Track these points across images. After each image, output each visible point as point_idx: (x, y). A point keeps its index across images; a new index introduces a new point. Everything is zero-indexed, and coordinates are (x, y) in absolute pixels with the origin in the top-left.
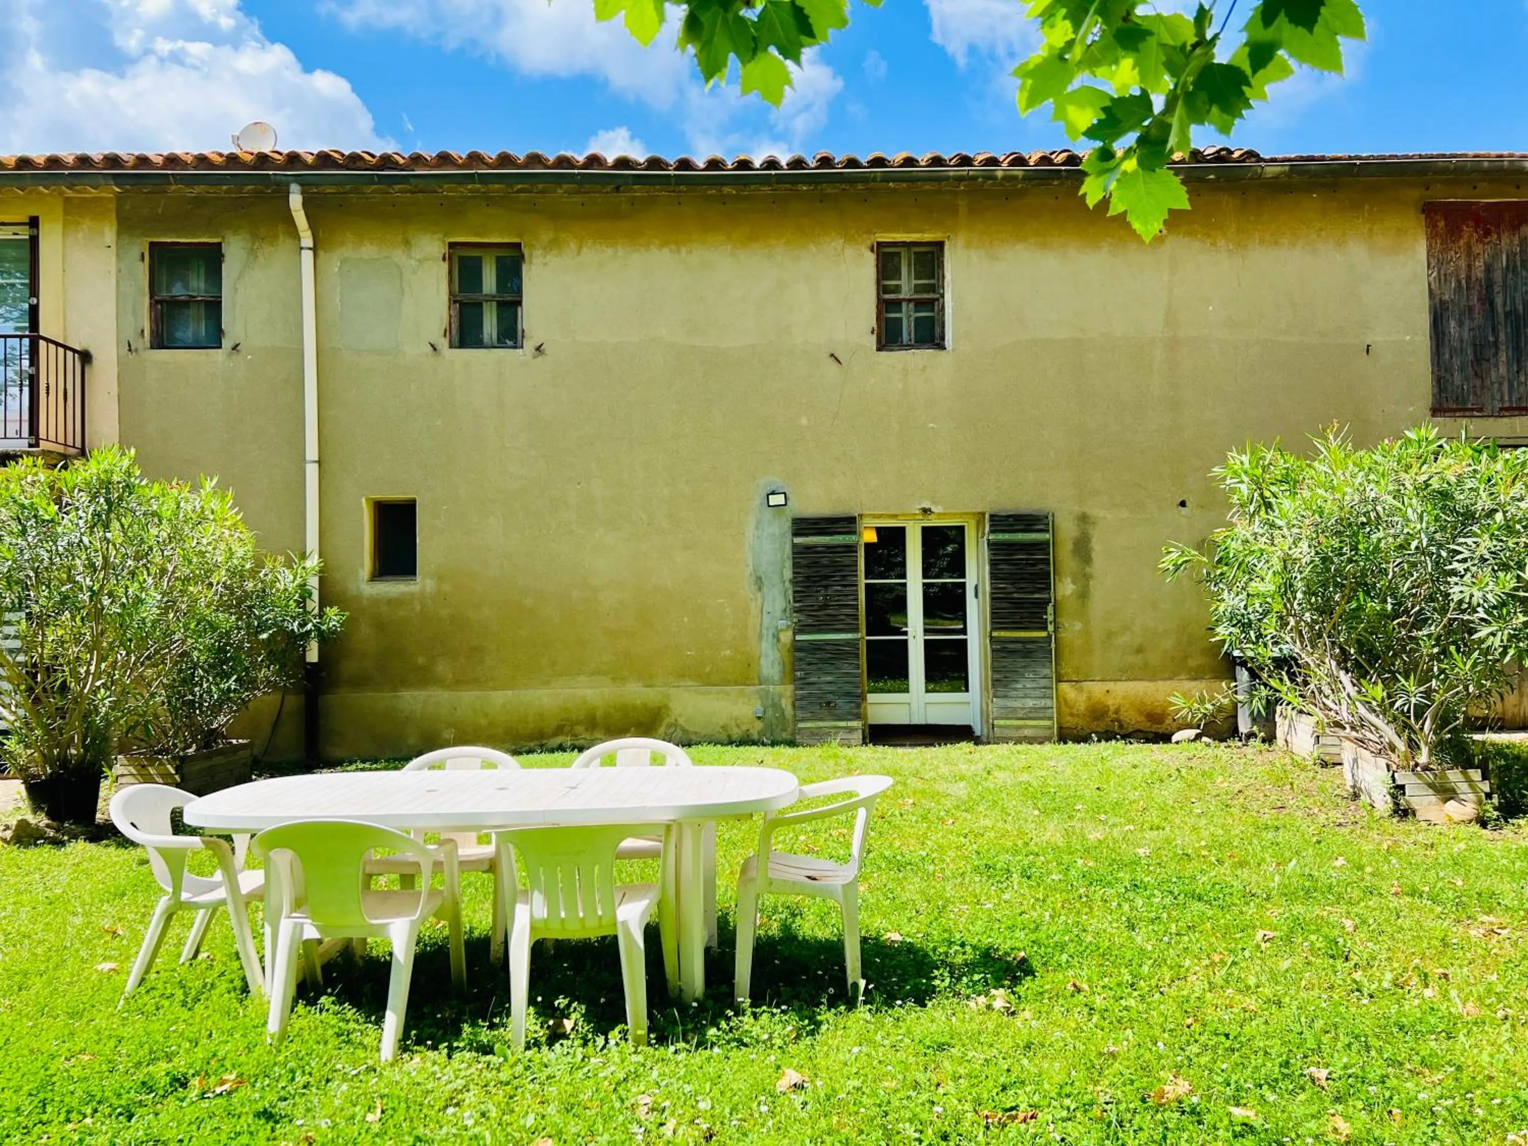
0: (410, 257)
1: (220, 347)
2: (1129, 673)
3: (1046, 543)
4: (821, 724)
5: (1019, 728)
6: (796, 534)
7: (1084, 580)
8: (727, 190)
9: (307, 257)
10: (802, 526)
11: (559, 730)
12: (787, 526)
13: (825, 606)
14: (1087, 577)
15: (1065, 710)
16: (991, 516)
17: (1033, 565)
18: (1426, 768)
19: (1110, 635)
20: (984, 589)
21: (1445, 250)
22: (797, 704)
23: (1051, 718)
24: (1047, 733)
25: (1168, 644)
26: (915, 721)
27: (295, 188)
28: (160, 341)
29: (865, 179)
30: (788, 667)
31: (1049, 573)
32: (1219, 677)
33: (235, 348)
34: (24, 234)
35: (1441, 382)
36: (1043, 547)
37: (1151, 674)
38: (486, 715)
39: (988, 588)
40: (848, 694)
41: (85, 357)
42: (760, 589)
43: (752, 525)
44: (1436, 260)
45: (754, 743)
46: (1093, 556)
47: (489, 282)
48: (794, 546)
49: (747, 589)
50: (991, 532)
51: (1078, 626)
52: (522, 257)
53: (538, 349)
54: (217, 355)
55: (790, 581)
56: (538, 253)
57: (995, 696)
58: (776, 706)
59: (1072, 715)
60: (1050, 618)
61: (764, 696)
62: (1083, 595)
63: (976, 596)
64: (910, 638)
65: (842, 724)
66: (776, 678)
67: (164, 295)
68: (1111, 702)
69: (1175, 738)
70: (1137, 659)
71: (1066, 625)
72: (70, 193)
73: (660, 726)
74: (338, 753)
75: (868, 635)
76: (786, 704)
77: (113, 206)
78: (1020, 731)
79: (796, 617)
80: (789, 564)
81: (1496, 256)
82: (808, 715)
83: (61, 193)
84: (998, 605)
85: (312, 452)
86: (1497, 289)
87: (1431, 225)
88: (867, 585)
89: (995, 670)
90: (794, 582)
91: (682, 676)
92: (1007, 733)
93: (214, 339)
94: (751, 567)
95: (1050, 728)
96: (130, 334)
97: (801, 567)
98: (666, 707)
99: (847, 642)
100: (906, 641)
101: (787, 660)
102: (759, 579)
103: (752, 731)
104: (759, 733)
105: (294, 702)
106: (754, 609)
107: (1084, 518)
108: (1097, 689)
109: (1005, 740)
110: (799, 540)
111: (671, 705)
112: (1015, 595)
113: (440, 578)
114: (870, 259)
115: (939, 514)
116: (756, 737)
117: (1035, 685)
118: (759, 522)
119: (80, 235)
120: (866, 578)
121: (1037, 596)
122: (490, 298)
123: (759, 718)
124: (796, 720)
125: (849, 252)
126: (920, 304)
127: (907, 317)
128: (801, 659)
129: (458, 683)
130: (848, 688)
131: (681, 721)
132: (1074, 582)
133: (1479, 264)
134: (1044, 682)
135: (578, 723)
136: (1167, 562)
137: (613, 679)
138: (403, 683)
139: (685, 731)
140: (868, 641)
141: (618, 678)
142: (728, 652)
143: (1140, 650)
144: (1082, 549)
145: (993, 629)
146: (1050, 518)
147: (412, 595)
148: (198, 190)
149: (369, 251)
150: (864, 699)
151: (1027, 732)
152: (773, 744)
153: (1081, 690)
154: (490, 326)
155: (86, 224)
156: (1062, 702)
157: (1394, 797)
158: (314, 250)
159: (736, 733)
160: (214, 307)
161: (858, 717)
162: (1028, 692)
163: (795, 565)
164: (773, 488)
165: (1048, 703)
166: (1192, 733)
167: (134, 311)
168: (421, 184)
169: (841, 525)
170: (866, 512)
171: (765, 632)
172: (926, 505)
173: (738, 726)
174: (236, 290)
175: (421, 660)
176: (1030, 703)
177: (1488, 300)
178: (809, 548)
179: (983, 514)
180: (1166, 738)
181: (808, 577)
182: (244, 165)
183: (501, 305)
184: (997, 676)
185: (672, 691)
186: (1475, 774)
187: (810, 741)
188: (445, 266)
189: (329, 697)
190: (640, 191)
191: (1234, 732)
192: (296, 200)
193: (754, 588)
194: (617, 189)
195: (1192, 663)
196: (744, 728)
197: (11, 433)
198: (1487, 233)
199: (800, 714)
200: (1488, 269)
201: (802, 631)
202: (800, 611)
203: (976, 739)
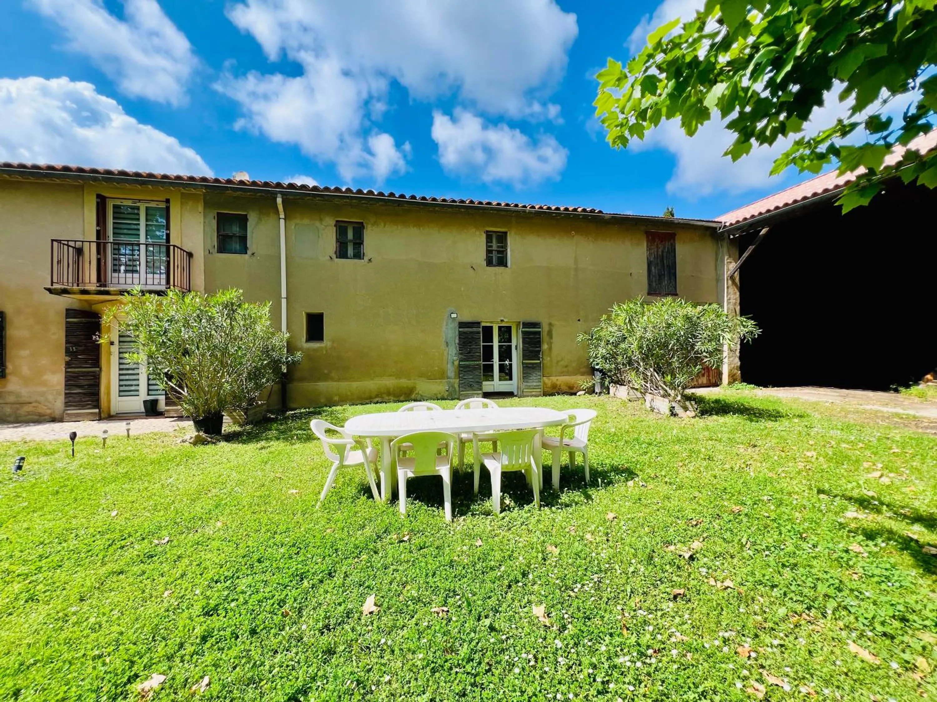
0: (321, 224)
1: (246, 253)
2: (562, 374)
3: (540, 332)
4: (468, 392)
5: (531, 392)
6: (460, 328)
7: (550, 344)
8: (437, 208)
9: (282, 222)
10: (462, 325)
11: (377, 396)
12: (457, 325)
13: (469, 353)
14: (551, 343)
15: (545, 386)
16: (523, 323)
17: (536, 339)
18: (679, 401)
19: (558, 362)
20: (520, 347)
21: (651, 245)
22: (460, 385)
23: (541, 389)
24: (538, 393)
25: (574, 365)
26: (496, 391)
27: (279, 195)
28: (222, 249)
29: (484, 209)
30: (457, 373)
31: (540, 342)
32: (588, 374)
33: (253, 254)
34: (163, 205)
35: (650, 285)
36: (539, 333)
37: (569, 374)
38: (350, 391)
40: (478, 382)
41: (190, 255)
42: (447, 346)
43: (445, 323)
44: (649, 248)
45: (446, 399)
46: (553, 336)
47: (350, 235)
48: (459, 331)
49: (443, 346)
50: (523, 328)
51: (549, 359)
52: (364, 227)
53: (370, 260)
54: (246, 257)
56: (369, 226)
57: (524, 382)
58: (453, 386)
59: (547, 387)
60: (541, 356)
61: (449, 383)
62: (550, 349)
63: (516, 349)
64: (494, 363)
65: (476, 392)
66: (453, 377)
67: (222, 233)
68: (558, 383)
69: (578, 394)
70: (565, 369)
71: (545, 358)
72: (183, 191)
73: (413, 394)
74: (293, 405)
75: (483, 362)
76: (456, 386)
77: (202, 197)
79: (460, 356)
80: (457, 338)
81: (664, 248)
82: (464, 389)
83: (180, 190)
84: (525, 352)
85: (284, 294)
86: (665, 258)
87: (647, 237)
88: (483, 345)
89: (523, 373)
90: (459, 344)
91: (421, 377)
92: (528, 394)
93: (244, 250)
94: (445, 338)
95: (541, 391)
96: (209, 247)
97: (462, 339)
99: (477, 365)
101: (457, 371)
102: (447, 343)
103: (445, 395)
104: (447, 396)
105: (277, 387)
106: (446, 353)
107: (550, 324)
108: (554, 379)
109: (528, 396)
110: (460, 330)
111: (416, 387)
112: (530, 349)
113: (333, 342)
114: (484, 236)
115: (507, 322)
117: (536, 378)
118: (448, 323)
119: (188, 208)
120: (483, 343)
121: (537, 349)
122: (350, 241)
123: (447, 390)
124: (460, 391)
125: (478, 233)
126: (499, 252)
127: (494, 256)
128: (461, 371)
129: (339, 380)
130: (477, 380)
131: (420, 392)
132: (547, 345)
133: (660, 250)
134: (539, 377)
135: (384, 393)
136: (579, 339)
137: (396, 378)
138: (319, 380)
139: (422, 396)
140: (483, 364)
141: (398, 377)
142: (436, 368)
143: (566, 367)
144: (550, 333)
145: (523, 360)
146: (541, 324)
147: (322, 347)
148: (239, 193)
149: (306, 221)
150: (481, 383)
151: (534, 393)
152: (452, 399)
153: (549, 379)
154: (350, 251)
155: (190, 203)
156: (545, 383)
157: (671, 411)
158: (285, 219)
159: (439, 396)
160: (243, 239)
161: (481, 390)
162: (534, 380)
163: (460, 338)
164: (453, 311)
165: (540, 384)
166: (584, 392)
167: (211, 238)
168: (326, 198)
169: (475, 324)
170: (483, 320)
171: (449, 361)
172: (502, 319)
173: (440, 393)
174: (253, 233)
175: (326, 371)
176: (535, 384)
177: (662, 261)
178: (465, 333)
179: (518, 322)
180: (575, 394)
181: (464, 342)
182: (259, 186)
183: (355, 244)
184: (525, 375)
185: (417, 382)
186: (693, 403)
187: (464, 398)
188: (335, 228)
189: (290, 385)
190: (406, 207)
191: (593, 391)
192: (279, 200)
193: (445, 346)
194: (399, 206)
195: (583, 370)
196: (442, 394)
197: (156, 283)
198: (662, 241)
199: (461, 389)
200: (663, 252)
201: (462, 361)
202: (461, 354)
203: (516, 396)
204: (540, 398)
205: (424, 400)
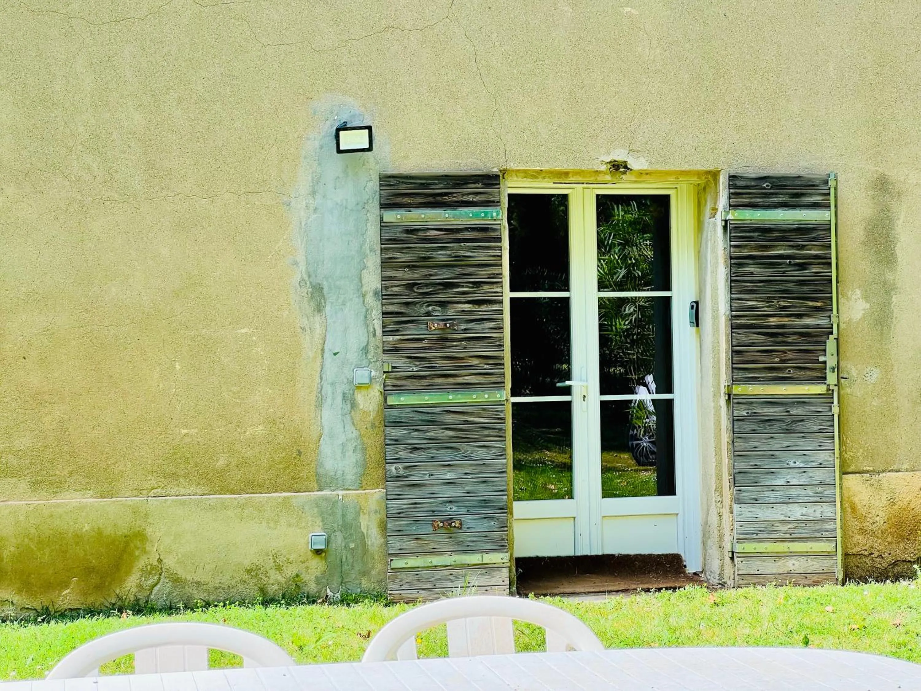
3: (825, 227)
4: (436, 560)
5: (778, 556)
6: (386, 206)
7: (882, 293)
10: (399, 190)
12: (371, 190)
13: (442, 342)
14: (887, 289)
15: (854, 524)
16: (732, 178)
17: (802, 266)
20: (715, 310)
22: (390, 524)
23: (828, 539)
24: (815, 565)
26: (584, 550)
30: (374, 454)
31: (830, 281)
36: (820, 234)
39: (723, 308)
40: (484, 504)
42: (319, 309)
43: (304, 186)
45: (312, 601)
46: (898, 251)
48: (383, 225)
49: (295, 309)
50: (732, 206)
51: (875, 374)
55: (376, 293)
57: (738, 501)
58: (350, 529)
59: (863, 531)
60: (831, 361)
61: (327, 511)
62: (882, 320)
63: (696, 321)
64: (576, 399)
65: (475, 559)
66: (350, 476)
71: (854, 373)
73: (128, 573)
75: (513, 394)
76: (369, 524)
78: (780, 563)
79: (388, 362)
80: (375, 260)
82: (412, 545)
84: (743, 339)
88: (512, 299)
89: (738, 455)
90: (382, 295)
92: (758, 567)
94: (303, 267)
95: (830, 555)
97: (397, 268)
98: (141, 536)
99: (484, 408)
100: (568, 405)
101: (371, 442)
102: (317, 289)
103: (305, 577)
104: (318, 581)
106: (309, 346)
108: (903, 486)
109: (756, 580)
110: (391, 216)
111: (149, 531)
112: (773, 320)
115: (641, 173)
116: (312, 588)
117: (803, 480)
118: (317, 181)
120: (512, 290)
121: (808, 321)
123: (318, 552)
124: (389, 555)
128: (397, 442)
130: (484, 493)
131: (170, 562)
132: (866, 298)
134: (819, 475)
137: (36, 483)
139: (176, 580)
140: (514, 404)
142: (260, 429)
144: (880, 239)
145: (735, 381)
146: (832, 183)
150: (506, 509)
151: (793, 565)
152: (347, 599)
153: (878, 488)
156: (848, 508)
159: (275, 583)
161: (501, 545)
162: (794, 492)
163: (386, 263)
164: (344, 118)
165: (827, 510)
169: (472, 188)
170: (512, 166)
171: (328, 389)
172: (619, 156)
173: (279, 568)
176: (797, 512)
178: (411, 232)
179: (715, 175)
181: (410, 286)
184: (742, 465)
185: (154, 504)
187: (413, 594)
193: (308, 307)
196: (290, 571)
199: (395, 545)
201: (398, 389)
202: (394, 350)
203: (695, 578)
204: (828, 589)
205: (190, 607)
